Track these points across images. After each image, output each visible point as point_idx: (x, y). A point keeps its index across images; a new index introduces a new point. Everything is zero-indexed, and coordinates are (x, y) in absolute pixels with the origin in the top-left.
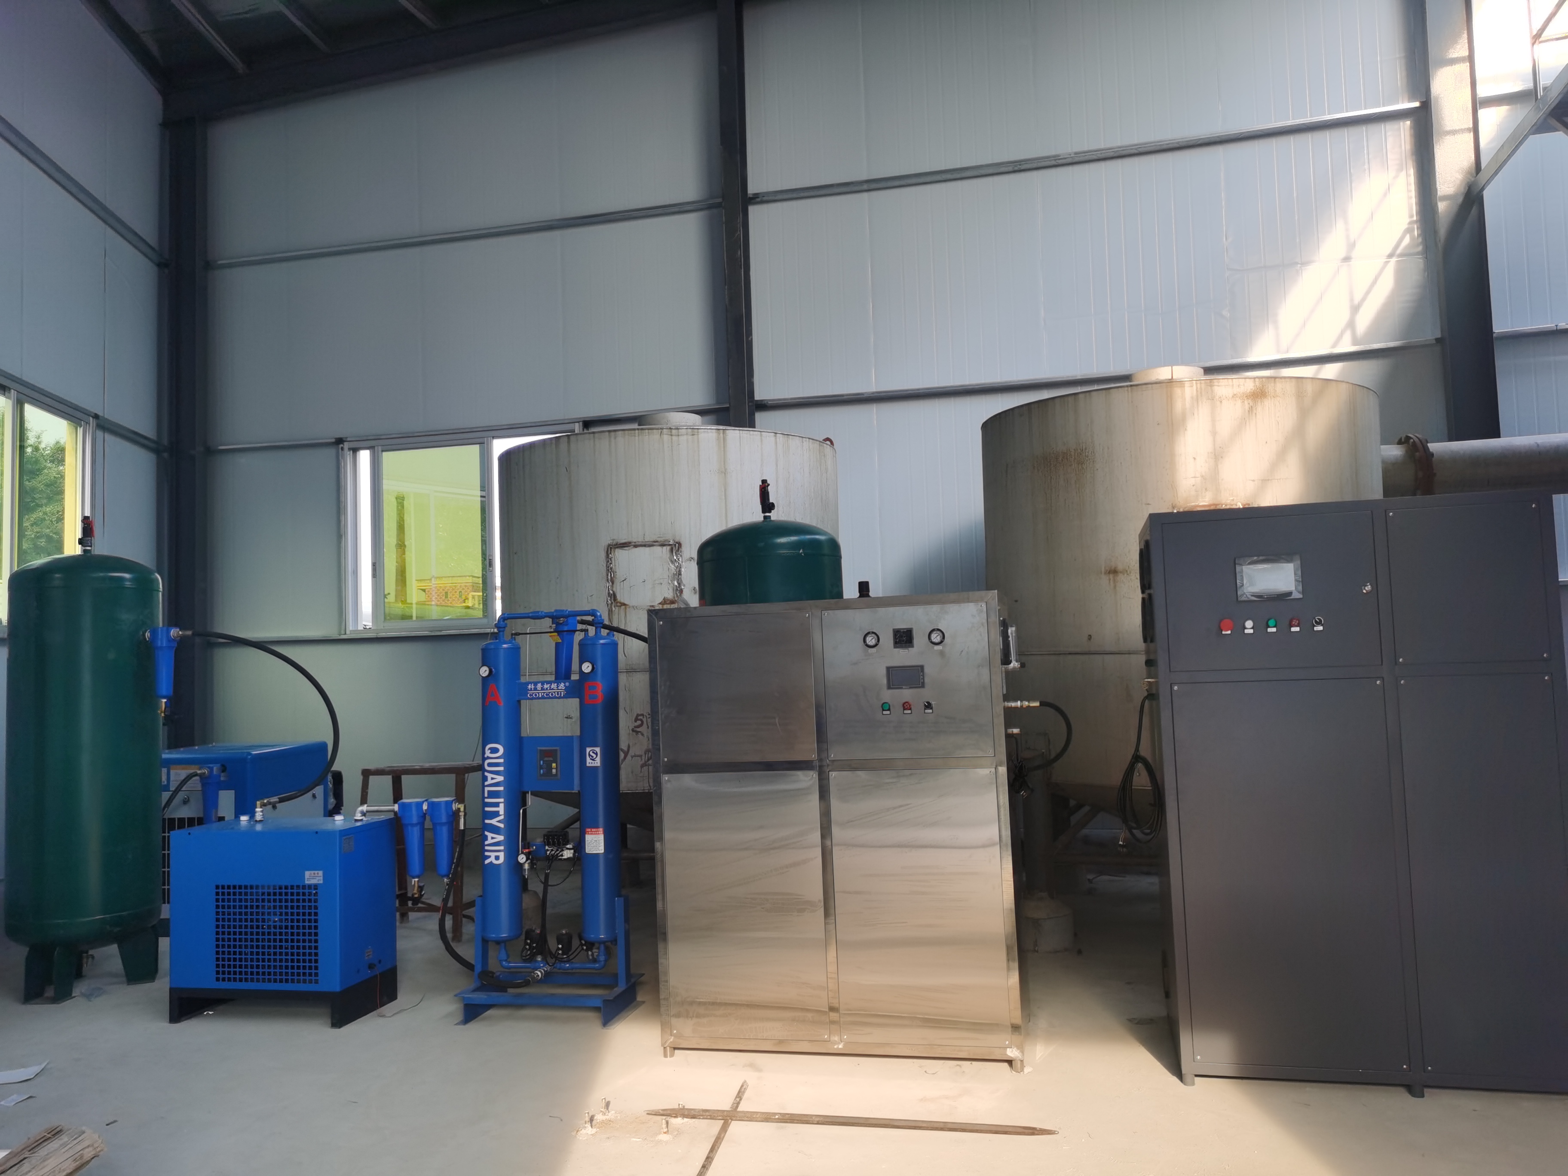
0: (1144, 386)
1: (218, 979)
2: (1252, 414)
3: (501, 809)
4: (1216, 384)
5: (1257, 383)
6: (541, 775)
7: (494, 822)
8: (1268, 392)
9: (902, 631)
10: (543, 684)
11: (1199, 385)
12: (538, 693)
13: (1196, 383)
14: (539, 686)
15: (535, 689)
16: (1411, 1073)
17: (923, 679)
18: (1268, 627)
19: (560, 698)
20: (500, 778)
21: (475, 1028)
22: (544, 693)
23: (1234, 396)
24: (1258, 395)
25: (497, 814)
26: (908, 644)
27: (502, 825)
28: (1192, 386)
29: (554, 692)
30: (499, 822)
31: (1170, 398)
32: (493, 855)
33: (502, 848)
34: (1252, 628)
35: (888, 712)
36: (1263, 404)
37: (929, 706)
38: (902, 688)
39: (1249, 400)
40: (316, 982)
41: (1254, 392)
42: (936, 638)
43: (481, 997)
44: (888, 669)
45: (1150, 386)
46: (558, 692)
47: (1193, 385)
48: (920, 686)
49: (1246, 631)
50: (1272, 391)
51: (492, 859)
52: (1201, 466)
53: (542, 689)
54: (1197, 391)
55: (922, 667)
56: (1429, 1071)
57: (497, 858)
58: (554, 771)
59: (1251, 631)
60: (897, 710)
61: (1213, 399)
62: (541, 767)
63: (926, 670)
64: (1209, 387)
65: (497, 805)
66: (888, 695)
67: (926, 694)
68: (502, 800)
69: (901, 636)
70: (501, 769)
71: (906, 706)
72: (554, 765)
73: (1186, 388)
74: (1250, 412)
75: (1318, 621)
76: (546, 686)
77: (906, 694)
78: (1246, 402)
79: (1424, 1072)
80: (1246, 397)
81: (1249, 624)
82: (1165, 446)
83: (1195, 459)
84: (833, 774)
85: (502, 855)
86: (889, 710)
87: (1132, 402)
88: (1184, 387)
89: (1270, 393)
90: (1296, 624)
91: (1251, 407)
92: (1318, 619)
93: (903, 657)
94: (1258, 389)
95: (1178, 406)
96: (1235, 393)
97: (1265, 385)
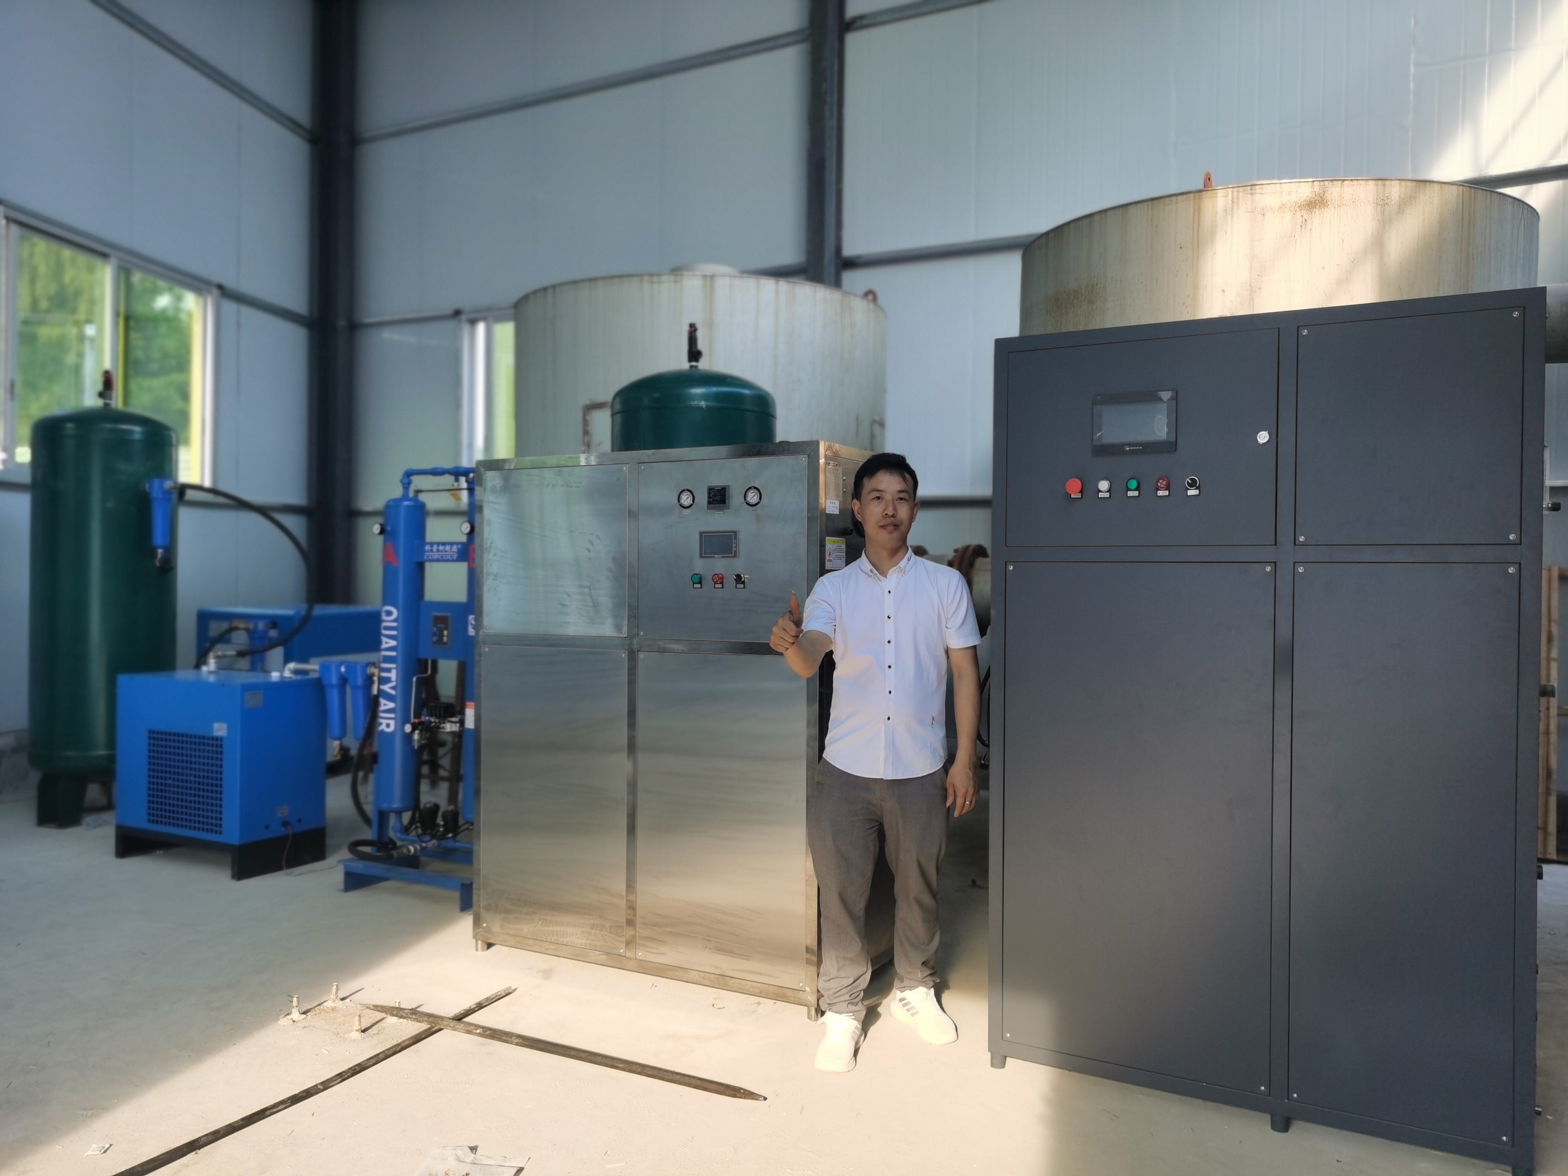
0: (1167, 199)
1: (149, 821)
2: (1305, 228)
3: (393, 675)
4: (1259, 191)
5: (1317, 189)
6: (435, 643)
7: (386, 688)
8: (1332, 200)
9: (716, 489)
10: (438, 546)
11: (1235, 193)
12: (434, 555)
13: (1233, 192)
14: (435, 547)
15: (432, 551)
16: (1270, 1098)
17: (736, 547)
18: (1129, 489)
19: (453, 561)
20: (393, 643)
21: (356, 896)
22: (439, 555)
23: (1282, 206)
24: (1315, 204)
25: (388, 680)
26: (721, 505)
27: (393, 692)
28: (1226, 196)
29: (448, 554)
30: (393, 688)
31: (1198, 211)
32: (384, 722)
33: (392, 715)
34: (1109, 491)
35: (699, 586)
36: (1322, 215)
37: (739, 578)
38: (714, 557)
39: (1303, 211)
40: (221, 833)
41: (1311, 202)
42: (752, 497)
43: (360, 867)
44: (701, 533)
45: (1174, 198)
46: (451, 554)
47: (1228, 194)
48: (733, 555)
49: (1101, 495)
50: (1337, 198)
51: (383, 727)
52: (1232, 301)
53: (438, 551)
54: (1233, 202)
55: (735, 532)
56: (1295, 1100)
57: (388, 726)
58: (445, 639)
59: (1107, 495)
60: (708, 583)
61: (1253, 212)
62: (434, 634)
63: (742, 536)
64: (1249, 196)
65: (389, 670)
66: (700, 566)
67: (738, 565)
68: (393, 666)
69: (715, 495)
70: (394, 633)
71: (719, 580)
72: (445, 632)
73: (1218, 198)
74: (1303, 227)
75: (1190, 482)
76: (441, 548)
77: (720, 565)
78: (1298, 214)
79: (1288, 1100)
80: (1299, 207)
81: (1104, 485)
82: (1187, 276)
83: (1223, 291)
84: (641, 655)
85: (392, 723)
86: (700, 582)
87: (1152, 221)
88: (1216, 197)
89: (1333, 201)
90: (1162, 486)
91: (1306, 220)
92: (1191, 479)
93: (718, 521)
94: (1316, 196)
95: (1206, 220)
96: (1284, 203)
97: (1328, 191)
